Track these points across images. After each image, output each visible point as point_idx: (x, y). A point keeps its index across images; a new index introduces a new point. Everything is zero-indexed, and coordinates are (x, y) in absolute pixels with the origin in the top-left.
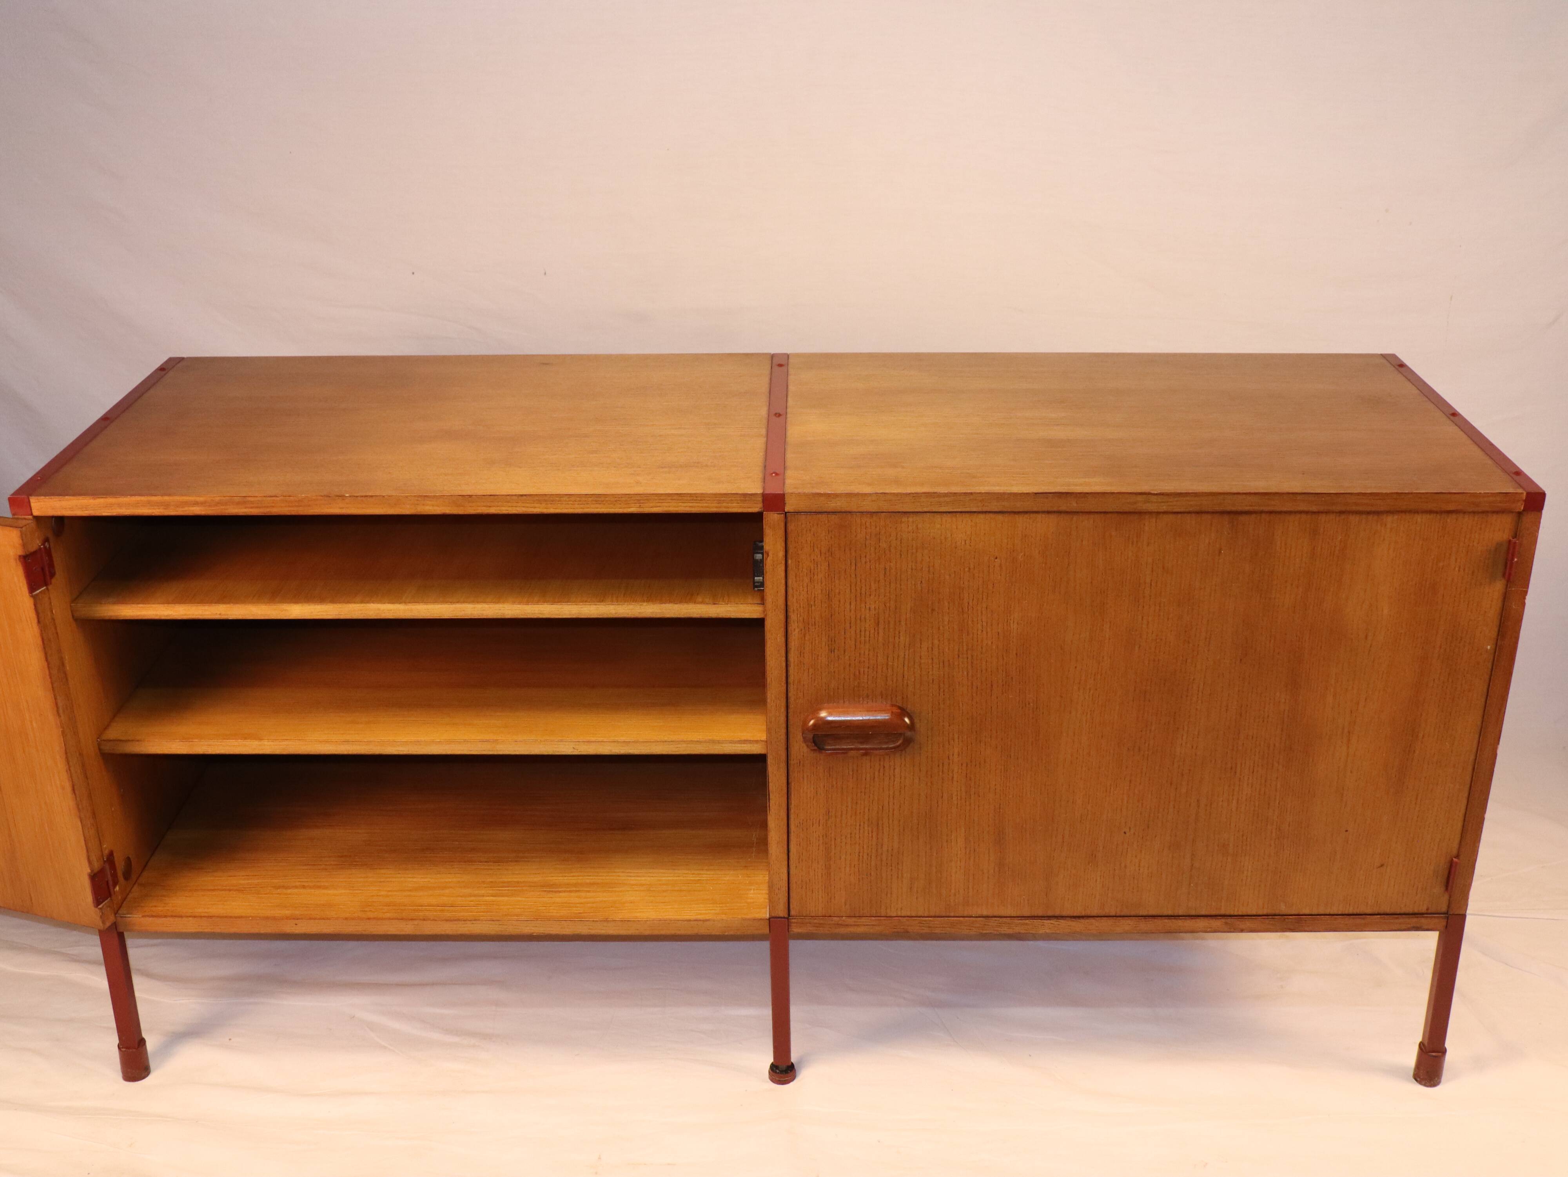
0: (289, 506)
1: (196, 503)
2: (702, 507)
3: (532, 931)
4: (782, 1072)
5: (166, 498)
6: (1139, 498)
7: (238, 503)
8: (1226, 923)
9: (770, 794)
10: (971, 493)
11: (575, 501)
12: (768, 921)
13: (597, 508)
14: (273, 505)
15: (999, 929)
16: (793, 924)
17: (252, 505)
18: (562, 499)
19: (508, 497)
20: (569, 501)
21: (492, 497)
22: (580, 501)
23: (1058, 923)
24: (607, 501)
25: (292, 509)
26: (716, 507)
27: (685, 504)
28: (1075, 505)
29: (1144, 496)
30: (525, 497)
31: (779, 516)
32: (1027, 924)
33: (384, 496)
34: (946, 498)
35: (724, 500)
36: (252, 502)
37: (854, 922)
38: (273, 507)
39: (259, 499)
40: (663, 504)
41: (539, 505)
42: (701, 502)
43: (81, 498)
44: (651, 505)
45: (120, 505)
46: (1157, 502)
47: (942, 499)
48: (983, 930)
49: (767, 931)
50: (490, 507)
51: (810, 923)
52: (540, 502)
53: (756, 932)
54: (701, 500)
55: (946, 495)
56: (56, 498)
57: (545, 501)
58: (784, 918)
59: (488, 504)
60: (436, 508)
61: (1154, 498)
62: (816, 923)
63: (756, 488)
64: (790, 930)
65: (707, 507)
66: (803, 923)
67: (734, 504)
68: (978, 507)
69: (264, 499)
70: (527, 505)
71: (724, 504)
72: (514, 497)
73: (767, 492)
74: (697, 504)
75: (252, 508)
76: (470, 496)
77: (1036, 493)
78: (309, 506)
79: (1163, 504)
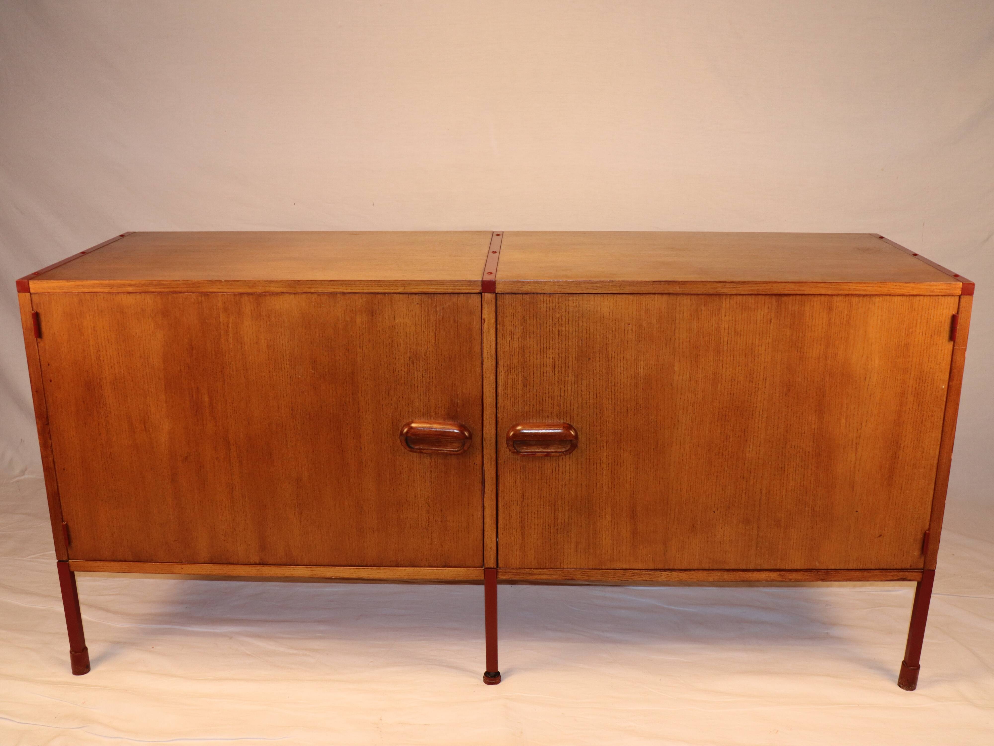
0: (187, 287)
1: (130, 285)
2: (444, 289)
3: (332, 575)
4: (491, 677)
5: (112, 282)
6: (719, 285)
7: (156, 285)
8: (780, 575)
9: (486, 483)
10: (613, 281)
11: (364, 285)
12: (483, 571)
13: (378, 289)
14: (177, 286)
15: (633, 578)
16: (500, 573)
17: (164, 287)
18: (356, 283)
19: (323, 282)
20: (361, 284)
21: (313, 282)
22: (367, 285)
23: (671, 574)
24: (384, 285)
25: (189, 289)
26: (453, 289)
27: (433, 287)
28: (679, 289)
29: (722, 284)
30: (333, 282)
31: (492, 295)
32: (651, 574)
33: (245, 281)
34: (598, 284)
35: (457, 285)
36: (164, 285)
37: (540, 572)
38: (177, 287)
39: (169, 282)
40: (419, 287)
41: (341, 287)
42: (443, 286)
43: (60, 281)
44: (412, 287)
45: (83, 286)
46: (730, 288)
47: (595, 285)
48: (622, 578)
49: (482, 577)
50: (311, 288)
51: (511, 572)
52: (342, 285)
53: (475, 578)
54: (443, 284)
55: (596, 282)
56: (45, 281)
57: (346, 284)
58: (494, 568)
59: (310, 286)
60: (277, 289)
61: (728, 285)
62: (515, 573)
63: (478, 277)
64: (498, 577)
65: (447, 289)
66: (506, 572)
67: (464, 288)
68: (617, 290)
69: (172, 282)
70: (334, 287)
71: (457, 287)
72: (325, 282)
73: (485, 279)
74: (441, 287)
75: (164, 288)
76: (299, 281)
77: (654, 281)
78: (199, 287)
79: (734, 289)
